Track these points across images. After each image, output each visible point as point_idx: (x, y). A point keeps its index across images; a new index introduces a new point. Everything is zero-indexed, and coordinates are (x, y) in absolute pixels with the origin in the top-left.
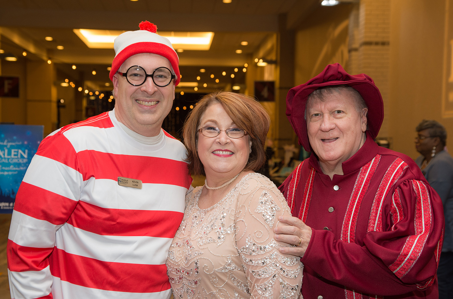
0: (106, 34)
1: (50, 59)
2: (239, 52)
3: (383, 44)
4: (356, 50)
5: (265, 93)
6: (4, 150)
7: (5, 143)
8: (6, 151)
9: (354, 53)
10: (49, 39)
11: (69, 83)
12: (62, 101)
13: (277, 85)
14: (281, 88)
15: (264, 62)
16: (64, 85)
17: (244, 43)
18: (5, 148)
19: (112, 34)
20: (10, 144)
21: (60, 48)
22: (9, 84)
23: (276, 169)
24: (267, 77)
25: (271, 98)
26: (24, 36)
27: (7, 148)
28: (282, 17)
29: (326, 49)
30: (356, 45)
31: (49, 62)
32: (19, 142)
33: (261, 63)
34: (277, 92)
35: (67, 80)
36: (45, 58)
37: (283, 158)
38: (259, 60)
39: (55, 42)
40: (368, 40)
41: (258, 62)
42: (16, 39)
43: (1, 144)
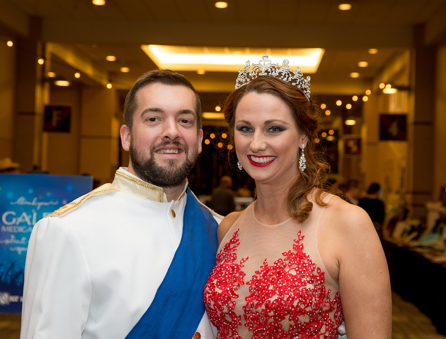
0: (183, 52)
1: (110, 81)
2: (355, 75)
5: (394, 129)
6: (32, 215)
7: (34, 203)
8: (35, 215)
10: (111, 58)
13: (411, 119)
14: (416, 123)
15: (392, 87)
17: (363, 64)
18: (33, 211)
20: (40, 204)
21: (125, 70)
22: (58, 115)
23: (414, 235)
24: (393, 108)
25: (401, 137)
26: (81, 55)
27: (36, 211)
28: (418, 29)
31: (109, 86)
32: (55, 201)
33: (389, 90)
34: (411, 129)
36: (104, 82)
37: (424, 220)
39: (118, 63)
41: (385, 87)
42: (70, 59)
43: (28, 203)
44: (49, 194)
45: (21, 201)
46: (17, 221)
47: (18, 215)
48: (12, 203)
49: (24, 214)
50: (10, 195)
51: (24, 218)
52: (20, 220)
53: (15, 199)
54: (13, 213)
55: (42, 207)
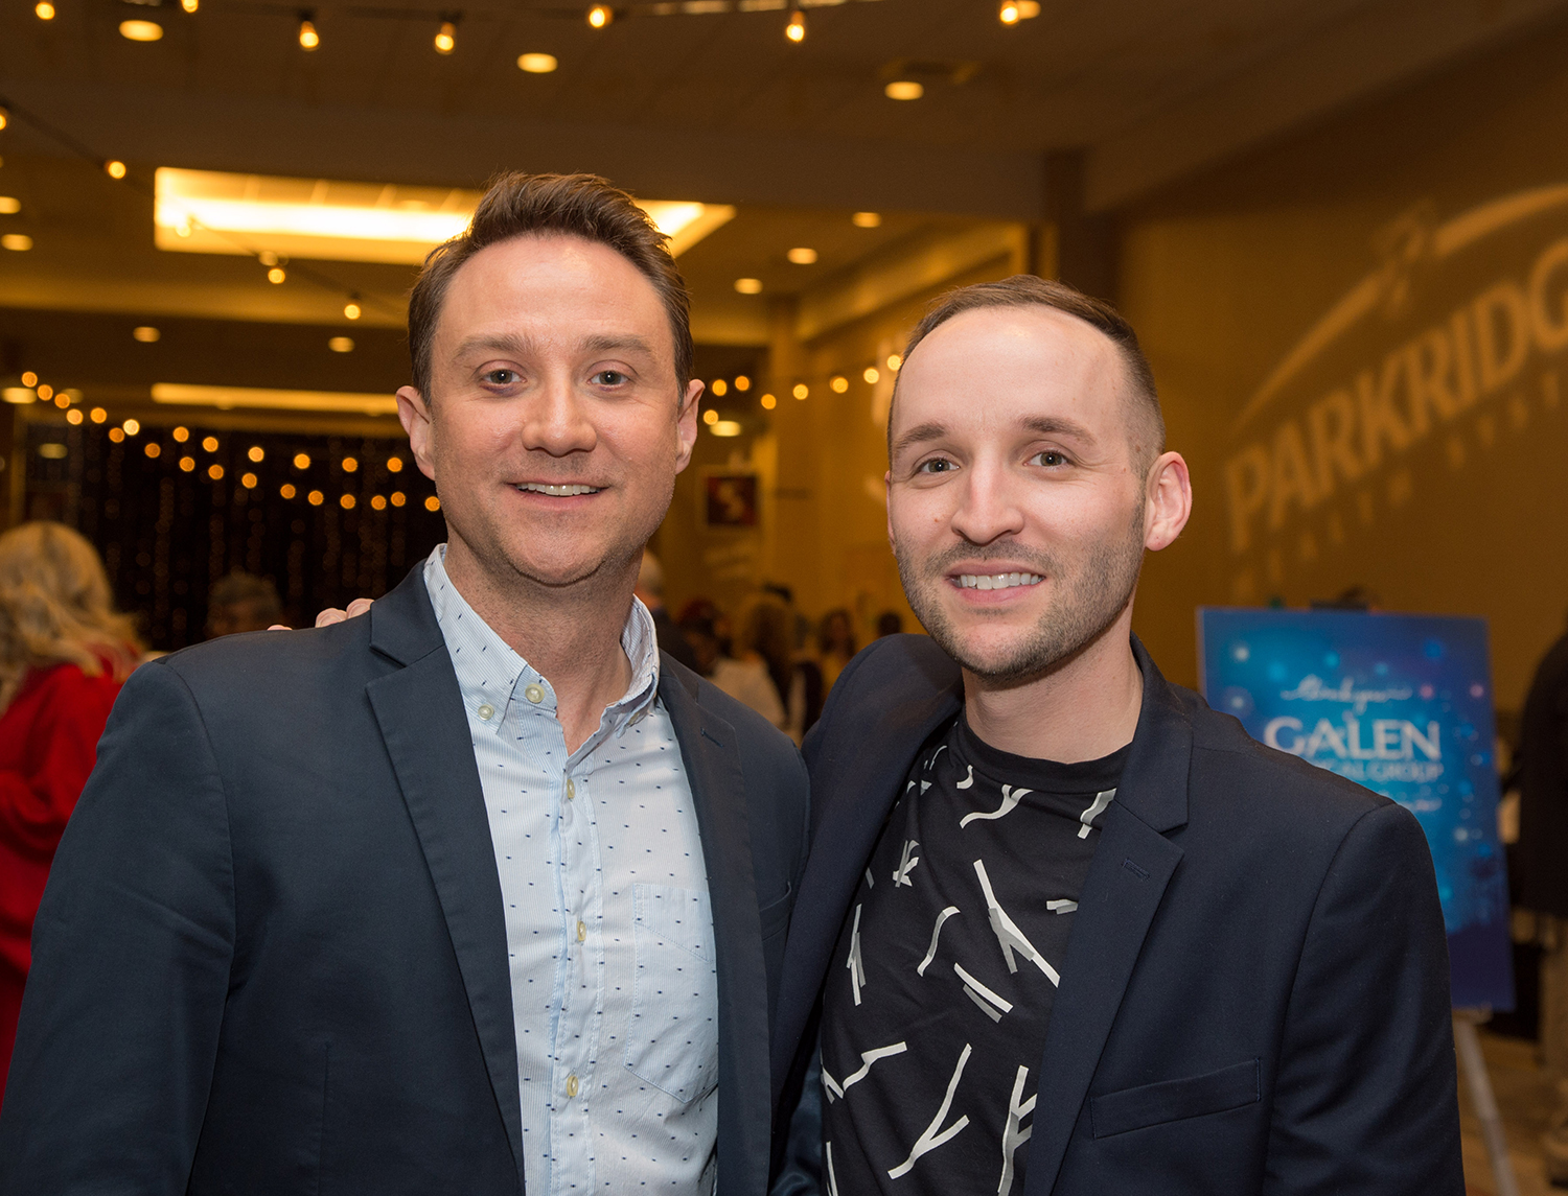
6: (1345, 725)
7: (1345, 695)
8: (1353, 728)
10: (5, 205)
18: (1347, 716)
20: (1364, 697)
21: (16, 243)
27: (1355, 716)
32: (1400, 689)
43: (1329, 694)
44: (1382, 669)
45: (1310, 688)
46: (1306, 745)
47: (1309, 728)
48: (1286, 695)
49: (1325, 726)
50: (1277, 672)
51: (1324, 737)
52: (1315, 743)
53: (1292, 685)
54: (1294, 723)
55: (1370, 704)
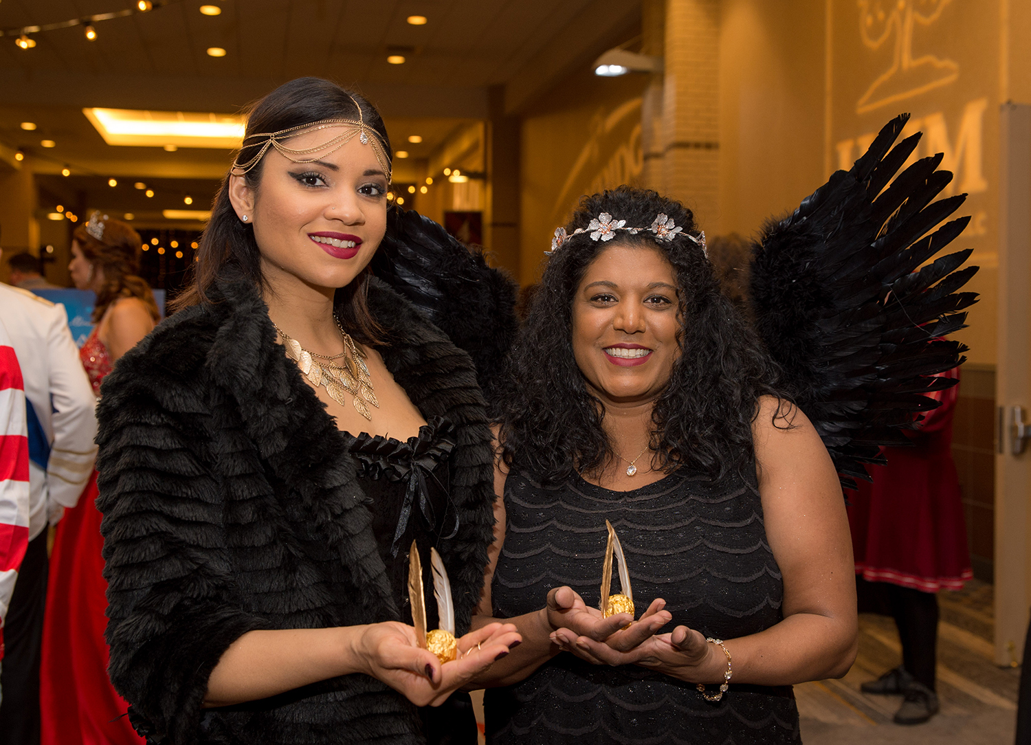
0: (144, 118)
2: (403, 155)
3: (709, 146)
4: (657, 156)
5: (464, 233)
9: (654, 163)
10: (29, 126)
11: (64, 213)
12: (50, 249)
13: (488, 218)
14: (494, 225)
15: (462, 174)
16: (55, 217)
17: (415, 139)
19: (154, 119)
21: (48, 144)
28: (496, 94)
29: (587, 153)
30: (657, 148)
33: (457, 178)
34: (488, 233)
35: (60, 208)
38: (452, 171)
39: (40, 133)
40: (681, 138)
41: (451, 174)
